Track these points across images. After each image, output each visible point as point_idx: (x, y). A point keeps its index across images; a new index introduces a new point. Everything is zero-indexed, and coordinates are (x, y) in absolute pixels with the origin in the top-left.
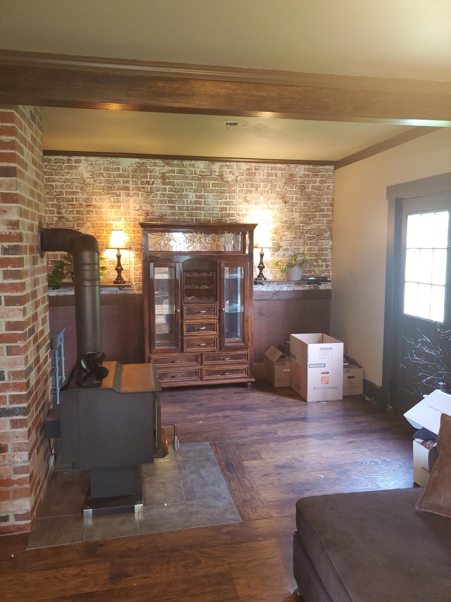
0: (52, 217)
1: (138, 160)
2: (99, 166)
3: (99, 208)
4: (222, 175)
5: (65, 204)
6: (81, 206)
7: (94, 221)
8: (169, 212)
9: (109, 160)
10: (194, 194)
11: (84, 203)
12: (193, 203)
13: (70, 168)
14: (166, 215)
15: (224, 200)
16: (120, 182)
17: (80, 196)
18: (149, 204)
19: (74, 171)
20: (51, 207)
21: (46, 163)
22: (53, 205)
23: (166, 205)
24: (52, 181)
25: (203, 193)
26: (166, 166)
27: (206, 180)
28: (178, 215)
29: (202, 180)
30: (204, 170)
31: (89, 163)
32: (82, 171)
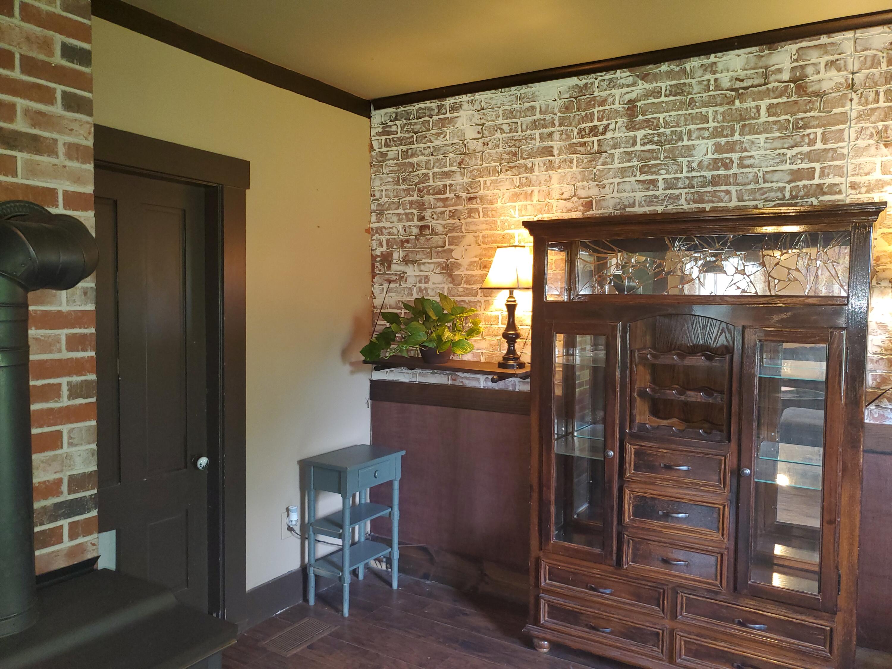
0: (409, 227)
1: (574, 81)
2: (495, 109)
3: (491, 202)
4: (803, 77)
5: (432, 198)
6: (458, 202)
7: (478, 230)
8: (639, 195)
9: (515, 92)
10: (711, 142)
11: (464, 195)
12: (707, 167)
13: (443, 123)
14: (633, 205)
15: (806, 149)
16: (536, 139)
17: (458, 180)
18: (595, 181)
19: (449, 130)
20: (408, 207)
21: (403, 120)
22: (411, 203)
23: (633, 179)
24: (412, 155)
25: (737, 137)
26: (640, 82)
27: (750, 99)
28: (663, 200)
29: (737, 102)
30: (742, 74)
31: (476, 107)
32: (462, 127)
